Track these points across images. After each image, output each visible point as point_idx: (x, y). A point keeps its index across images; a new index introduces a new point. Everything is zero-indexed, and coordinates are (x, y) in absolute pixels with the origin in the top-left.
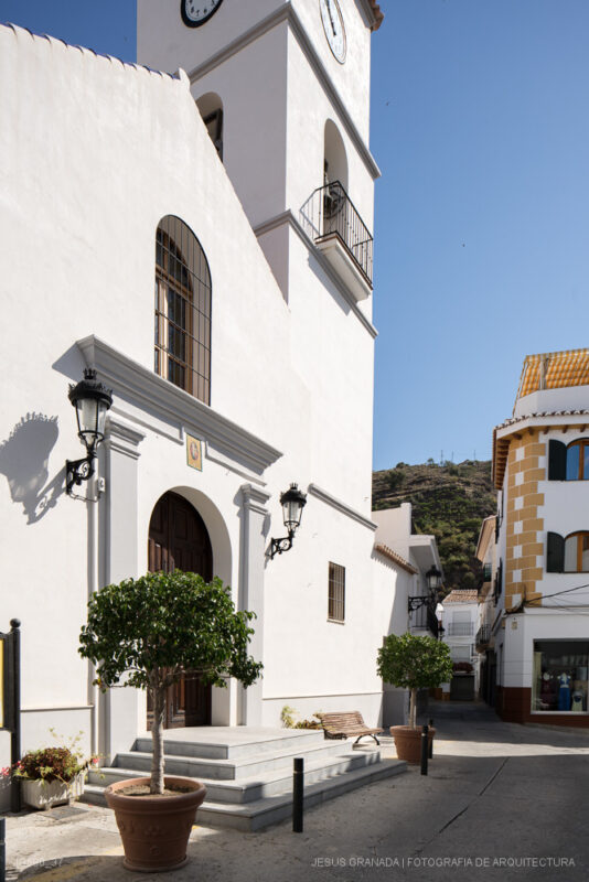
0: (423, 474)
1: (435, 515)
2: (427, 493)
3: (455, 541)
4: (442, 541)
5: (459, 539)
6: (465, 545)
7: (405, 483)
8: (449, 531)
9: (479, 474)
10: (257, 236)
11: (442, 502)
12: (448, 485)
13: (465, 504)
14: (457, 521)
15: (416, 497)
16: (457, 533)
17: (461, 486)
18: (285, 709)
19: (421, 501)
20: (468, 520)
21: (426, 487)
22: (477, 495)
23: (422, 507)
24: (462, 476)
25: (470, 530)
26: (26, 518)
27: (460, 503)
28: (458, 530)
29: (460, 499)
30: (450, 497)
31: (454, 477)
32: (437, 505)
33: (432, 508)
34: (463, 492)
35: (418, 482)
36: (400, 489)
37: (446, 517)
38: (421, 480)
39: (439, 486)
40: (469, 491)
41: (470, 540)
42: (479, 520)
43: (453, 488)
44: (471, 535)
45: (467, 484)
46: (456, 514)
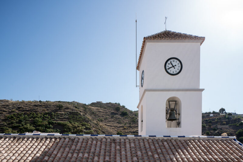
1: (74, 120)
2: (70, 113)
5: (82, 128)
7: (63, 108)
8: (79, 125)
9: (81, 108)
11: (75, 116)
12: (76, 111)
13: (81, 118)
14: (80, 123)
15: (67, 113)
16: (81, 126)
17: (79, 112)
19: (69, 115)
20: (83, 123)
21: (70, 111)
22: (84, 115)
23: (70, 117)
24: (78, 109)
25: (84, 126)
27: (80, 117)
29: (80, 116)
30: (77, 115)
31: (76, 109)
32: (74, 117)
33: (72, 118)
34: (80, 114)
35: (67, 109)
36: (62, 110)
37: (77, 121)
38: (67, 108)
39: (73, 111)
40: (82, 114)
42: (86, 123)
43: (78, 112)
44: (85, 127)
45: (81, 112)
46: (79, 120)
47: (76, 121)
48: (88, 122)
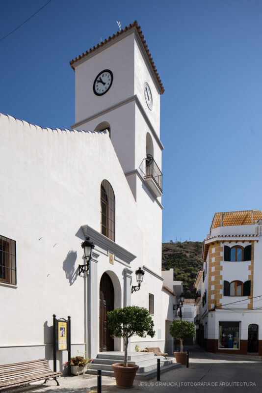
0: (168, 247)
1: (174, 265)
2: (170, 255)
3: (182, 277)
4: (177, 277)
5: (184, 276)
6: (187, 279)
8: (180, 272)
9: (191, 248)
10: (126, 176)
11: (176, 259)
12: (179, 252)
13: (186, 261)
14: (183, 268)
15: (165, 257)
16: (183, 273)
17: (184, 253)
18: (136, 346)
19: (168, 259)
20: (188, 268)
21: (170, 253)
22: (191, 257)
23: (168, 261)
24: (185, 248)
25: (189, 272)
26: (69, 284)
27: (184, 260)
28: (184, 272)
29: (184, 258)
30: (180, 257)
31: (181, 249)
32: (175, 261)
33: (172, 262)
34: (185, 256)
35: (166, 250)
37: (179, 266)
38: (168, 250)
39: (175, 253)
40: (188, 255)
41: (189, 276)
42: (192, 268)
43: (181, 254)
44: (189, 274)
45: (187, 252)
46: (183, 265)
47: (177, 267)
48: (197, 266)
